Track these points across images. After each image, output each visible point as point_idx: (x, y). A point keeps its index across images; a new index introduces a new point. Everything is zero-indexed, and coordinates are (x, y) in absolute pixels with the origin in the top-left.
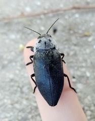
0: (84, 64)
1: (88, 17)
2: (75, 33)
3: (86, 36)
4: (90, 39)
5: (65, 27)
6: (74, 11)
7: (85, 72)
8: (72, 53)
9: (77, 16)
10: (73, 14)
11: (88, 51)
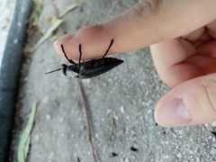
0: (141, 118)
1: (97, 125)
2: (113, 134)
3: (114, 123)
4: (117, 118)
5: (109, 145)
6: (93, 139)
7: (149, 115)
8: (133, 132)
9: (97, 135)
10: (96, 139)
11: (128, 117)
